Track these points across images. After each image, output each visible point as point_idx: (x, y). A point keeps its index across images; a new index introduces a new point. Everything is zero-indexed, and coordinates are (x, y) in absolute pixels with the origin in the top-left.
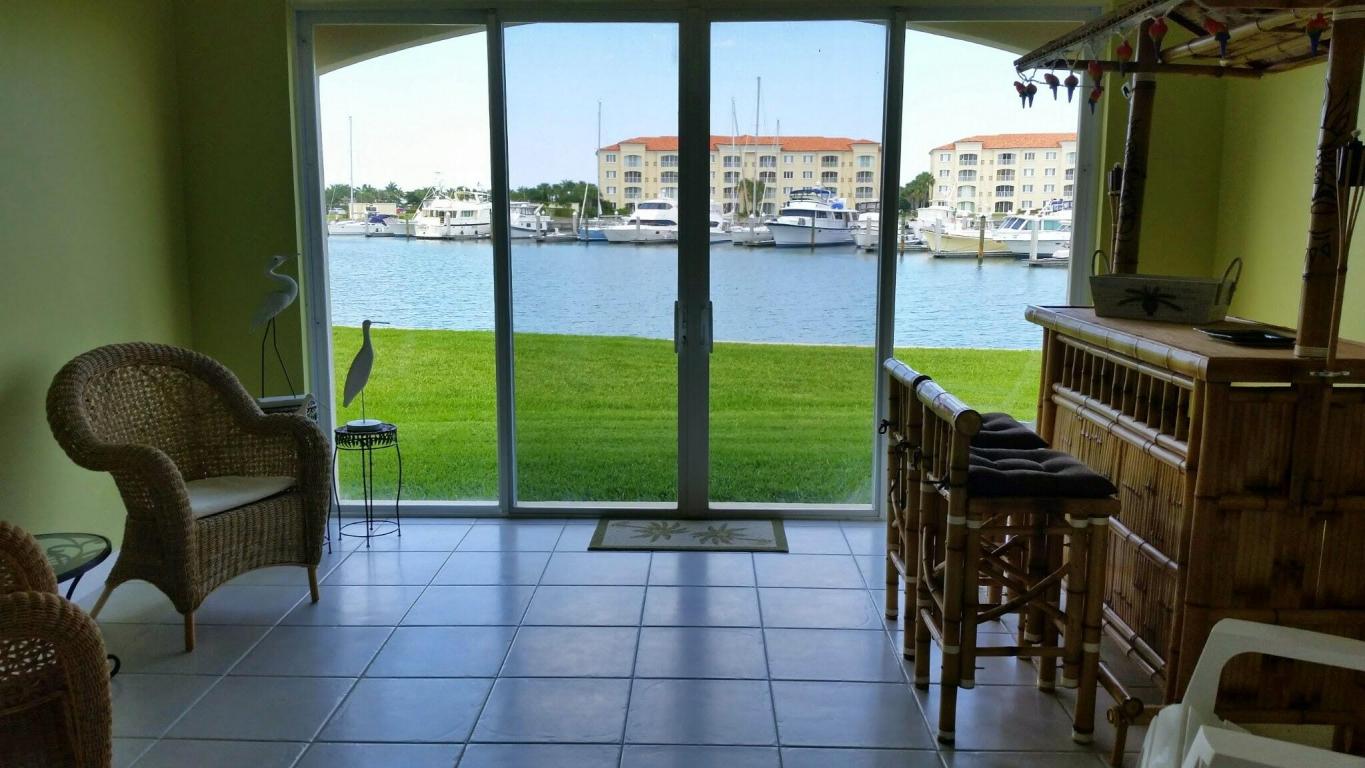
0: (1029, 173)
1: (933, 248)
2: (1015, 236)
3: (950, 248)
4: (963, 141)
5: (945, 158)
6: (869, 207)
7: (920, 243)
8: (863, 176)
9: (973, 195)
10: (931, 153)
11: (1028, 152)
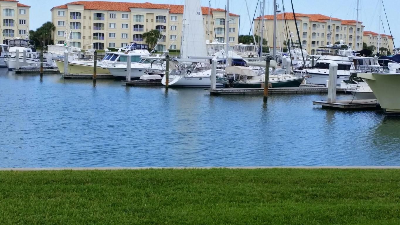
0: (112, 26)
1: (61, 72)
2: (114, 65)
3: (74, 72)
4: (72, 4)
5: (61, 14)
6: (16, 42)
7: (52, 68)
8: (7, 22)
9: (80, 38)
10: (52, 10)
11: (112, 13)
